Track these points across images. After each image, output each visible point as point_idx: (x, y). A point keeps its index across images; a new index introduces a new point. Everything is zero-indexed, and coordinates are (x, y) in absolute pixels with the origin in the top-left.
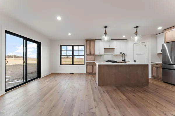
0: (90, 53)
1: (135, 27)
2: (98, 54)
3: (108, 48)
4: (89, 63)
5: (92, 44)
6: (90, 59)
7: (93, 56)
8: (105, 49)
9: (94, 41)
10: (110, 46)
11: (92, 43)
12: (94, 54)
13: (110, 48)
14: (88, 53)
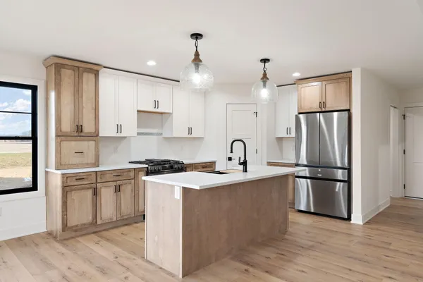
0: (79, 129)
1: (261, 60)
2: (113, 133)
3: (151, 109)
4: (79, 178)
5: (85, 86)
6: (76, 160)
7: (92, 144)
8: (138, 111)
9: (97, 74)
10: (156, 104)
11: (88, 78)
12: (95, 136)
13: (156, 110)
14: (67, 127)
